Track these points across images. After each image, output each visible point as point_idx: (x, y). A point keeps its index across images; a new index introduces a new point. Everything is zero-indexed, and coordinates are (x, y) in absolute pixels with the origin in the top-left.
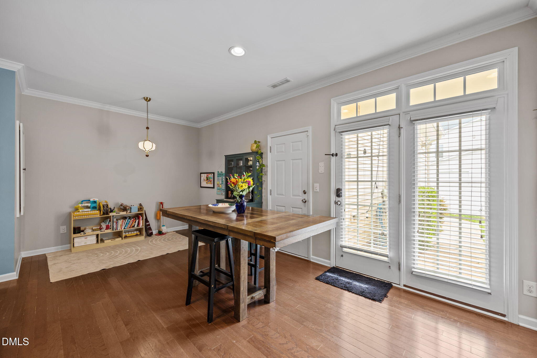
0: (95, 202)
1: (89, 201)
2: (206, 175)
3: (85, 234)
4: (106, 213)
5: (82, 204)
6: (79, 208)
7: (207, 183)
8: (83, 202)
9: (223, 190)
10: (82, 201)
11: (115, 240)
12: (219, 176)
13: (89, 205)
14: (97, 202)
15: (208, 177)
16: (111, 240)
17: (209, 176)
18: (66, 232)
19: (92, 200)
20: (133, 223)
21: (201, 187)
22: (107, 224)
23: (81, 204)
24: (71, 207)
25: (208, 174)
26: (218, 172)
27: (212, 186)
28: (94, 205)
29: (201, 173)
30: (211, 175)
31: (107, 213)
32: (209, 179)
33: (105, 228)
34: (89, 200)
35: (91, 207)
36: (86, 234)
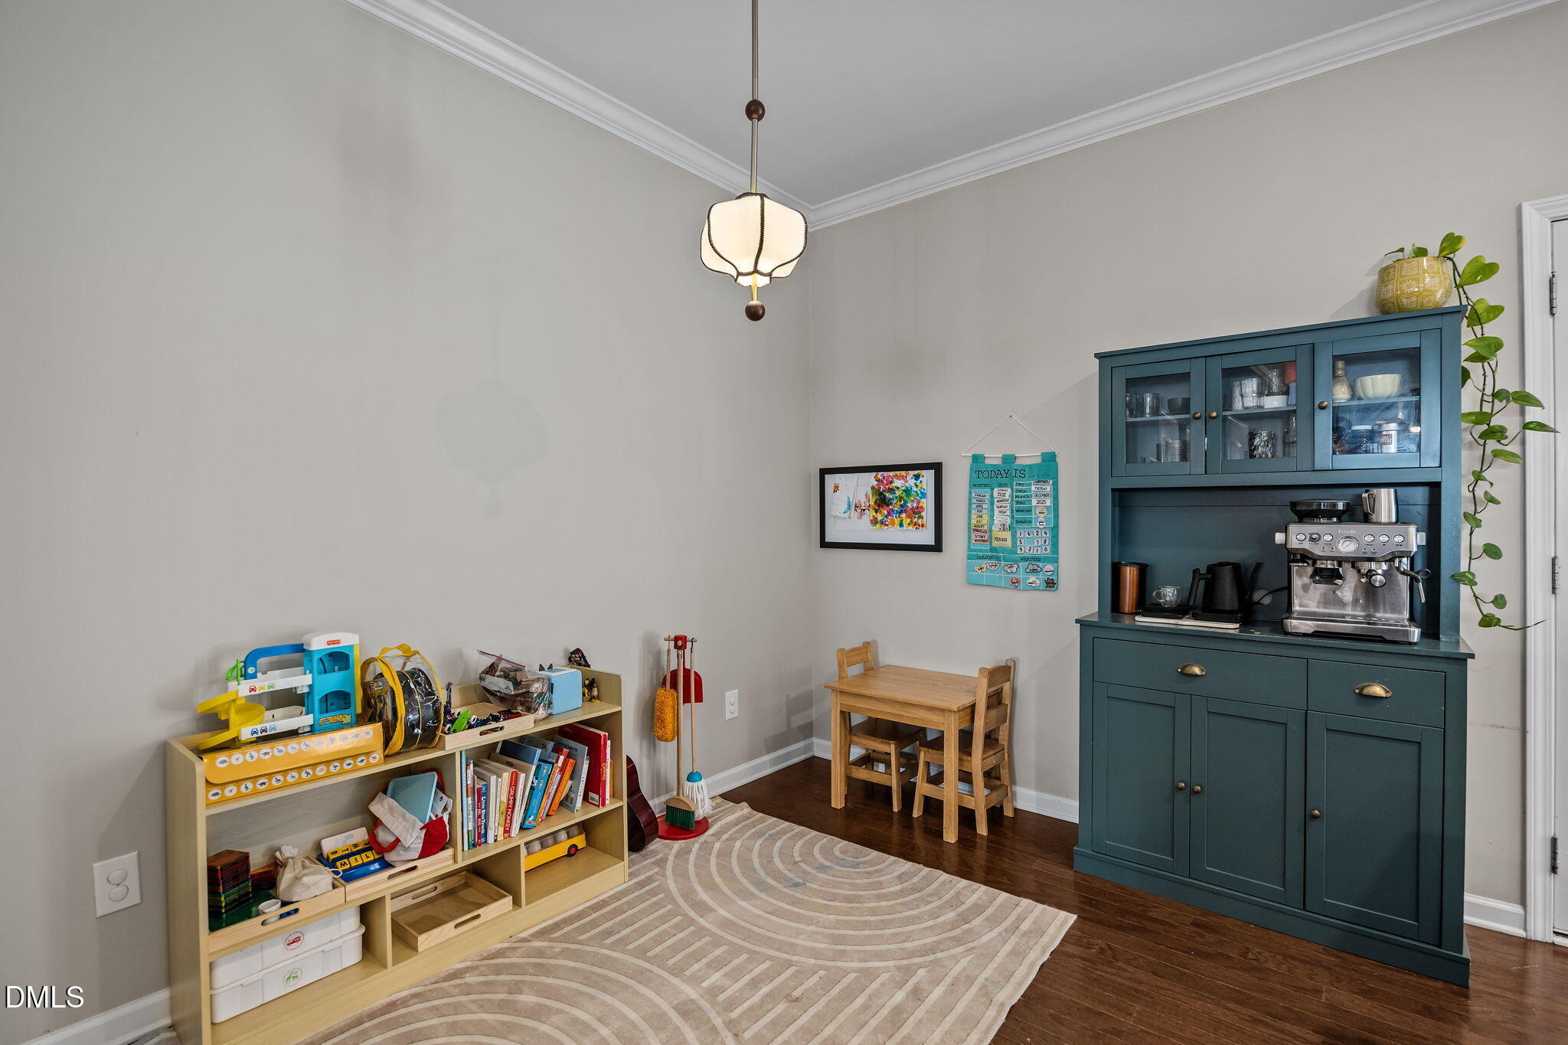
0: (338, 659)
1: (297, 653)
2: (870, 479)
3: (288, 914)
4: (426, 734)
5: (254, 676)
6: (227, 712)
7: (874, 521)
8: (262, 661)
9: (1024, 559)
10: (252, 658)
11: (478, 916)
12: (979, 482)
13: (300, 681)
14: (357, 659)
15: (892, 491)
16: (457, 926)
17: (897, 483)
18: (134, 898)
19: (318, 644)
20: (563, 784)
21: (824, 544)
22: (429, 813)
23: (245, 676)
24: (168, 704)
25: (892, 474)
26: (977, 459)
27: (927, 537)
28: (333, 681)
29: (824, 472)
30: (917, 477)
31: (429, 738)
32: (901, 499)
33: (419, 846)
34: (300, 648)
35: (317, 698)
36: (296, 911)
